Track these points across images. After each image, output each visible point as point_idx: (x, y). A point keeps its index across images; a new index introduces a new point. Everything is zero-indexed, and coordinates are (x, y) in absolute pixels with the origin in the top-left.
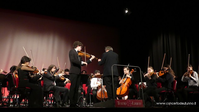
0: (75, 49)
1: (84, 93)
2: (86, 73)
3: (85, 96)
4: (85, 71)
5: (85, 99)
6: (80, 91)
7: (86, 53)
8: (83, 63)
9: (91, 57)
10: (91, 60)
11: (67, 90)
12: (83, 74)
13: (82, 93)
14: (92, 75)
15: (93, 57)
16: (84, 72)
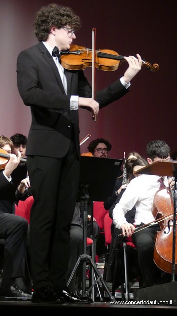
0: (43, 42)
1: (100, 239)
2: (109, 148)
3: (101, 250)
4: (106, 143)
5: (101, 266)
6: (76, 232)
7: (97, 48)
8: (76, 101)
9: (124, 66)
10: (123, 80)
11: (23, 226)
12: (99, 154)
13: (90, 240)
14: (135, 163)
15: (135, 64)
16: (101, 146)
